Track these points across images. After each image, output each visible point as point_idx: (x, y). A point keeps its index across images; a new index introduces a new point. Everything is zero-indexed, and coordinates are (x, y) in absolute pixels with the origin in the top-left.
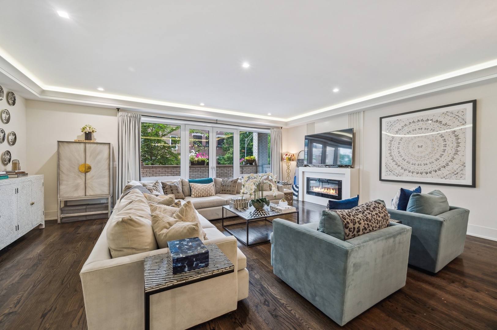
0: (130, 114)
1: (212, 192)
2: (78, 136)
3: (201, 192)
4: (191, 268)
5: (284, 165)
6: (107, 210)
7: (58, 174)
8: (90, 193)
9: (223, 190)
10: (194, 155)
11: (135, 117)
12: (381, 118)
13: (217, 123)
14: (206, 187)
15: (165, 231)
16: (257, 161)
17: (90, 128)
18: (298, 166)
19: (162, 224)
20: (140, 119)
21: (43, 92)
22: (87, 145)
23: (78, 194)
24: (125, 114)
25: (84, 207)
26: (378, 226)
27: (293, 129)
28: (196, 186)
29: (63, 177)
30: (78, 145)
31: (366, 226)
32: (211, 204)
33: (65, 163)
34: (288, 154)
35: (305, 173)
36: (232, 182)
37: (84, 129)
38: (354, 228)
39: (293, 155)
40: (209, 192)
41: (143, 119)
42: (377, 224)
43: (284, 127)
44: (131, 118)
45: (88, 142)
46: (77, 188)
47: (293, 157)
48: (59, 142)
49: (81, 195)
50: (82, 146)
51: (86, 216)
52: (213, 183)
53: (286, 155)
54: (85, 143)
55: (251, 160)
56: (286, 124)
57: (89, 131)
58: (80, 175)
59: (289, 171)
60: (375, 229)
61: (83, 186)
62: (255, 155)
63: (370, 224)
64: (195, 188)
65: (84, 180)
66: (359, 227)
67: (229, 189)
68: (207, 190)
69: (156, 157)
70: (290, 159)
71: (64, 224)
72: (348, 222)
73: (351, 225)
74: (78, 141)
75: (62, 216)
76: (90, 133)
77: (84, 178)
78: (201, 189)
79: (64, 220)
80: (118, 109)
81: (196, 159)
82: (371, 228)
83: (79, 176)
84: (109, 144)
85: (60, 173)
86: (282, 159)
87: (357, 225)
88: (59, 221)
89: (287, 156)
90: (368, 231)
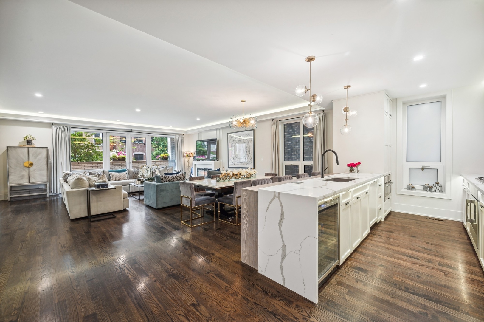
0: (62, 126)
1: (125, 177)
2: (20, 143)
3: (117, 178)
5: (186, 160)
6: (47, 192)
7: (8, 169)
8: (33, 181)
9: (134, 177)
10: (116, 153)
11: (66, 129)
12: (228, 134)
13: (131, 132)
14: (121, 174)
15: (93, 183)
16: (171, 157)
17: (31, 137)
18: (194, 160)
20: (70, 130)
22: (30, 149)
23: (24, 182)
24: (58, 127)
25: (29, 190)
26: (177, 180)
27: (190, 135)
28: (114, 174)
29: (11, 170)
30: (23, 149)
31: (170, 180)
32: (124, 184)
33: (12, 162)
34: (187, 153)
35: (197, 165)
37: (26, 138)
38: (165, 180)
39: (191, 153)
41: (73, 131)
42: (176, 179)
43: (185, 134)
44: (63, 130)
45: (30, 146)
46: (22, 177)
47: (191, 155)
48: (8, 147)
49: (26, 182)
50: (26, 149)
51: (30, 196)
52: (125, 172)
53: (186, 153)
54: (28, 147)
55: (165, 157)
56: (186, 132)
57: (31, 139)
58: (25, 169)
59: (189, 164)
60: (174, 181)
61: (27, 176)
62: (169, 153)
63: (172, 179)
65: (28, 172)
66: (167, 180)
68: (121, 176)
69: (80, 154)
70: (189, 156)
71: (12, 202)
72: (163, 178)
73: (164, 179)
74: (22, 146)
75: (11, 196)
76: (31, 140)
77: (28, 171)
78: (117, 176)
79: (12, 199)
80: (52, 124)
81: (118, 156)
82: (173, 180)
83: (24, 169)
84: (47, 148)
85: (9, 168)
86: (184, 156)
87: (167, 179)
88: (9, 200)
89: (187, 154)
90: (171, 181)
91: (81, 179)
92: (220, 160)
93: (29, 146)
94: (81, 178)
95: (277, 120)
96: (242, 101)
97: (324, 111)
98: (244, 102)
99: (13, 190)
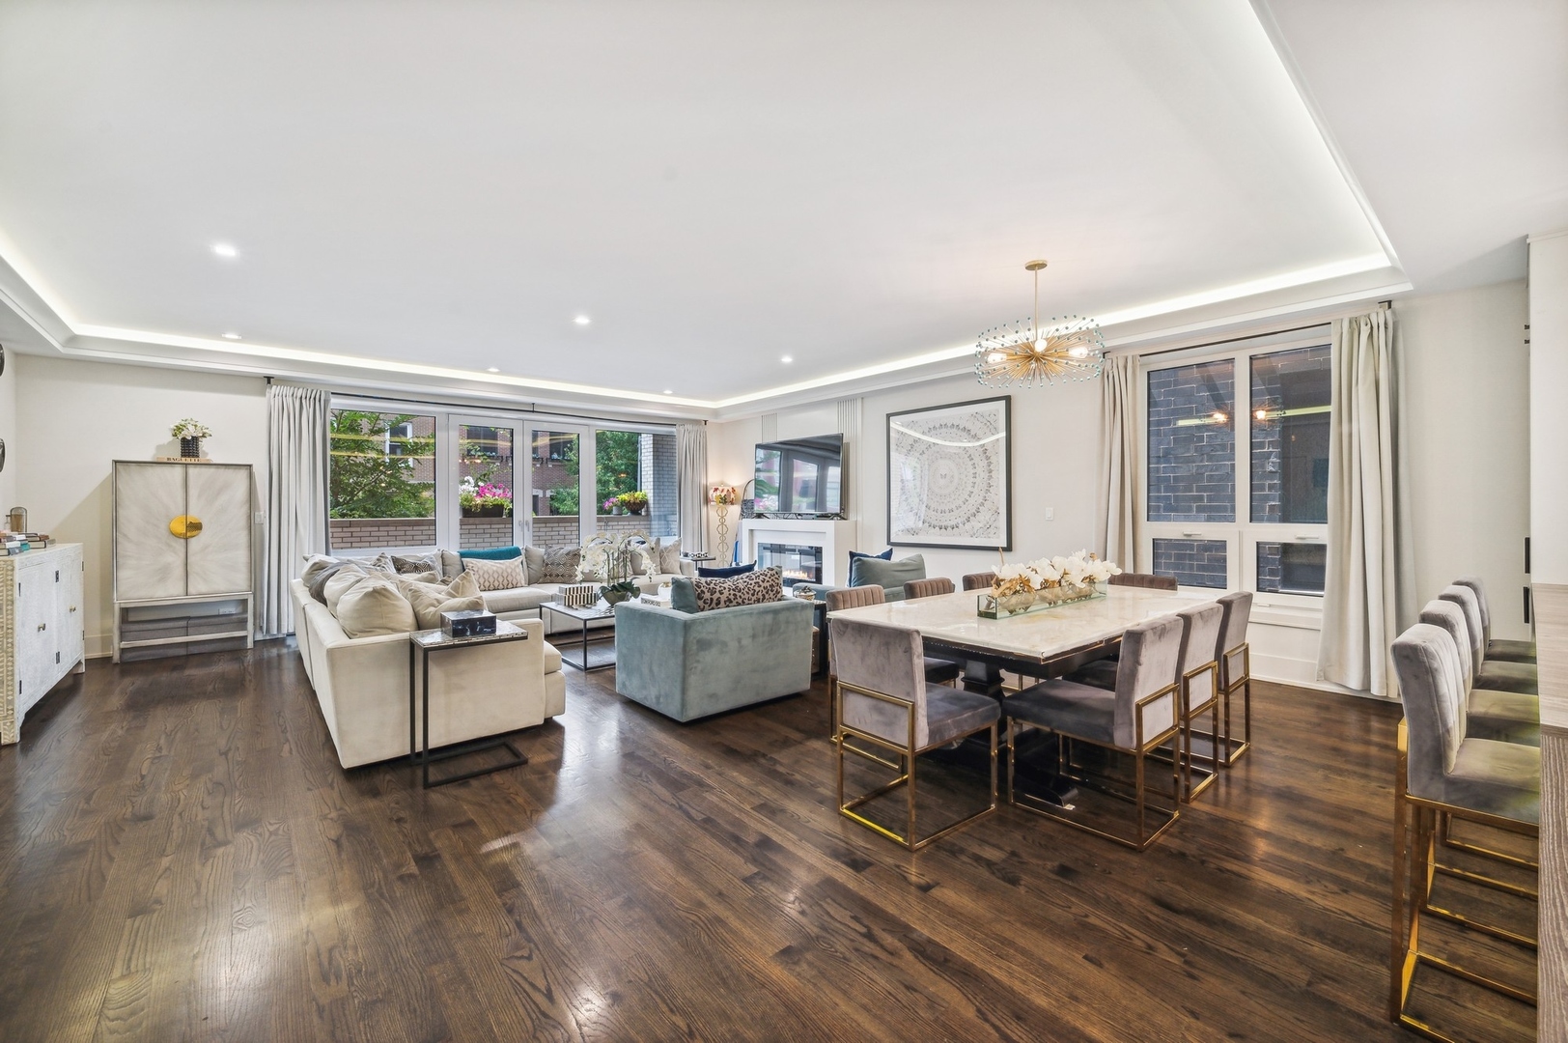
0: (301, 390)
1: (518, 578)
2: (159, 448)
3: (491, 580)
4: (474, 633)
5: (713, 513)
6: (245, 628)
7: (115, 542)
8: (200, 588)
9: (546, 575)
10: (472, 489)
11: (315, 399)
12: (889, 416)
13: (533, 411)
14: (504, 567)
15: (432, 609)
16: (652, 506)
17: (196, 426)
18: (743, 515)
19: (427, 601)
20: (327, 402)
21: (73, 340)
22: (192, 471)
23: (168, 591)
24: (287, 390)
25: (183, 623)
26: (754, 598)
27: (731, 424)
28: (479, 565)
29: (126, 548)
30: (166, 470)
31: (732, 597)
32: (516, 604)
33: (132, 516)
34: (721, 488)
35: (756, 533)
36: (567, 554)
37: (179, 429)
38: (712, 599)
39: (734, 491)
40: (510, 579)
41: (336, 403)
42: (753, 595)
43: (711, 420)
44: (304, 401)
45: (193, 461)
46: (163, 573)
47: (732, 496)
48: (116, 462)
49: (176, 593)
50: (178, 471)
51: (187, 644)
52: (521, 558)
53: (716, 489)
54: (186, 464)
55: (634, 503)
56: (716, 412)
57: (195, 435)
58: (174, 544)
59: (725, 529)
60: (746, 601)
61: (179, 571)
62: (647, 489)
63: (738, 594)
64: (475, 569)
65: (183, 555)
66: (718, 599)
67: (561, 570)
68: (505, 575)
69: (352, 494)
70: (724, 501)
71: (129, 664)
72: (703, 592)
73: (707, 595)
74: (166, 461)
75: (124, 644)
76: (195, 439)
77: (183, 550)
78: (491, 572)
79: (128, 656)
80: (269, 379)
81: (479, 501)
82: (740, 601)
83: (169, 546)
84: (250, 466)
85: (120, 539)
86: (707, 501)
87: (717, 595)
88: (116, 657)
89: (718, 493)
90: (734, 603)
91: (384, 596)
92: (852, 517)
93: (188, 460)
94: (386, 590)
95: (1130, 354)
96: (1031, 267)
97: (1390, 302)
98: (1042, 266)
99: (131, 619)
